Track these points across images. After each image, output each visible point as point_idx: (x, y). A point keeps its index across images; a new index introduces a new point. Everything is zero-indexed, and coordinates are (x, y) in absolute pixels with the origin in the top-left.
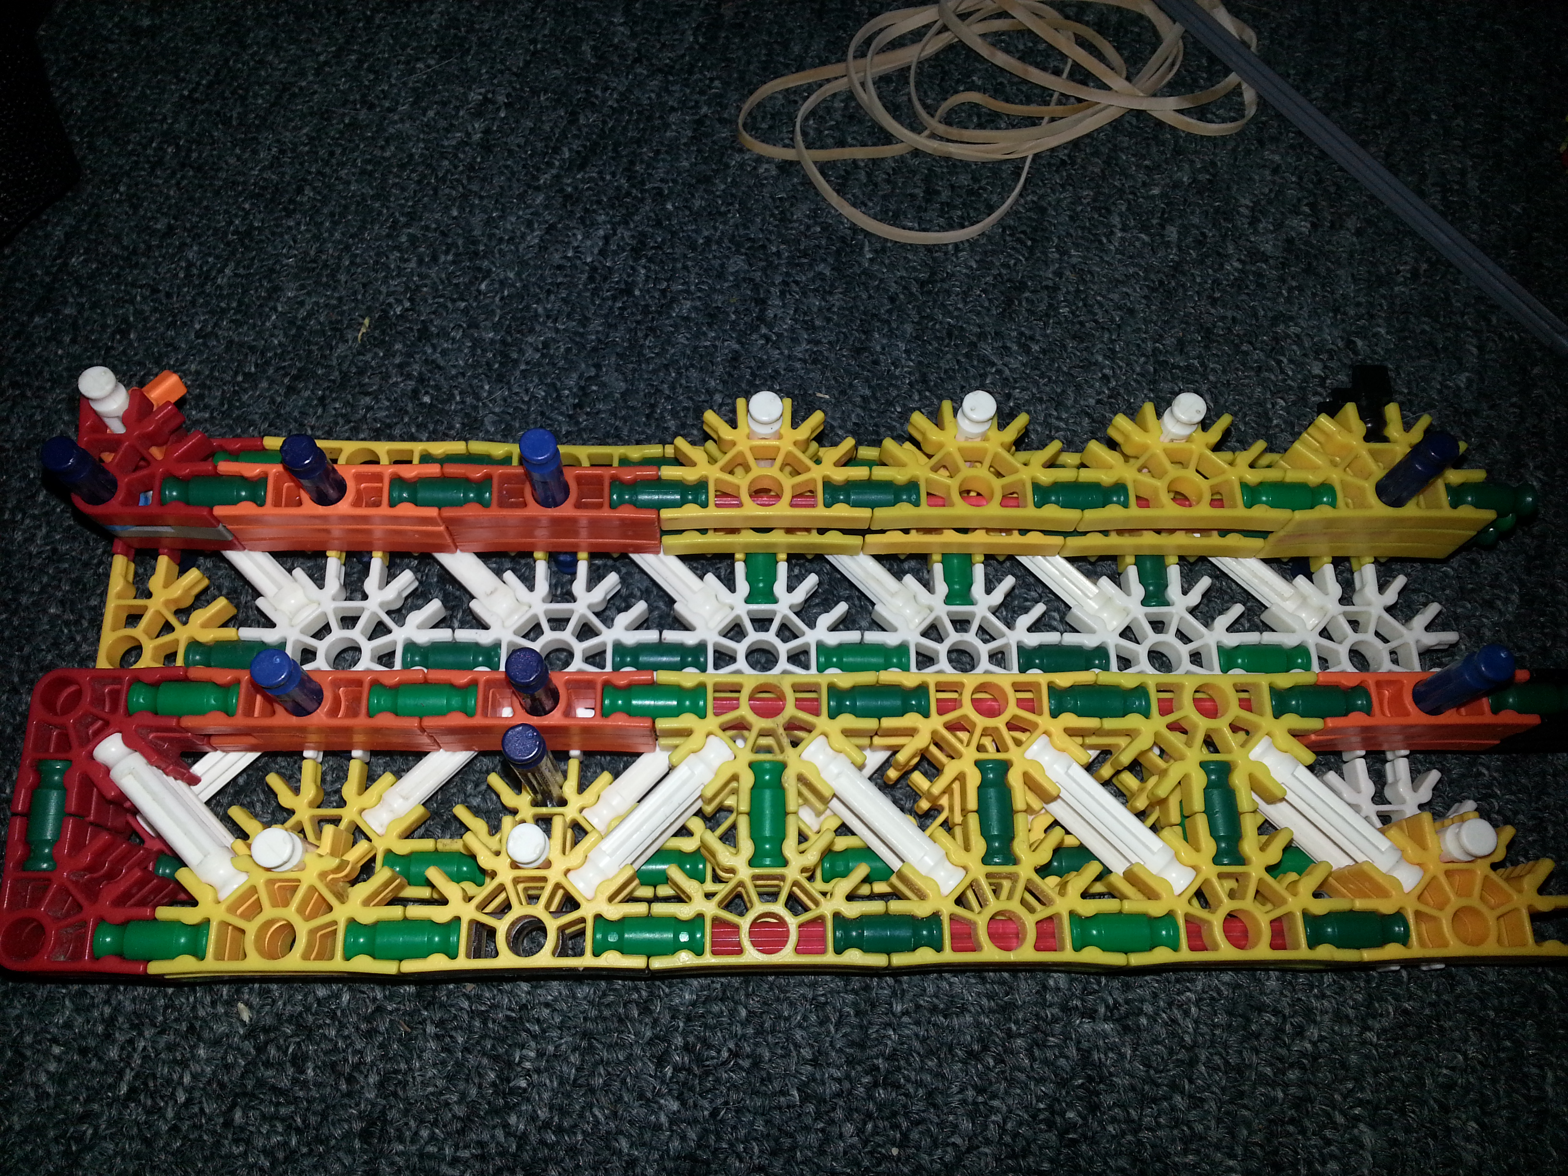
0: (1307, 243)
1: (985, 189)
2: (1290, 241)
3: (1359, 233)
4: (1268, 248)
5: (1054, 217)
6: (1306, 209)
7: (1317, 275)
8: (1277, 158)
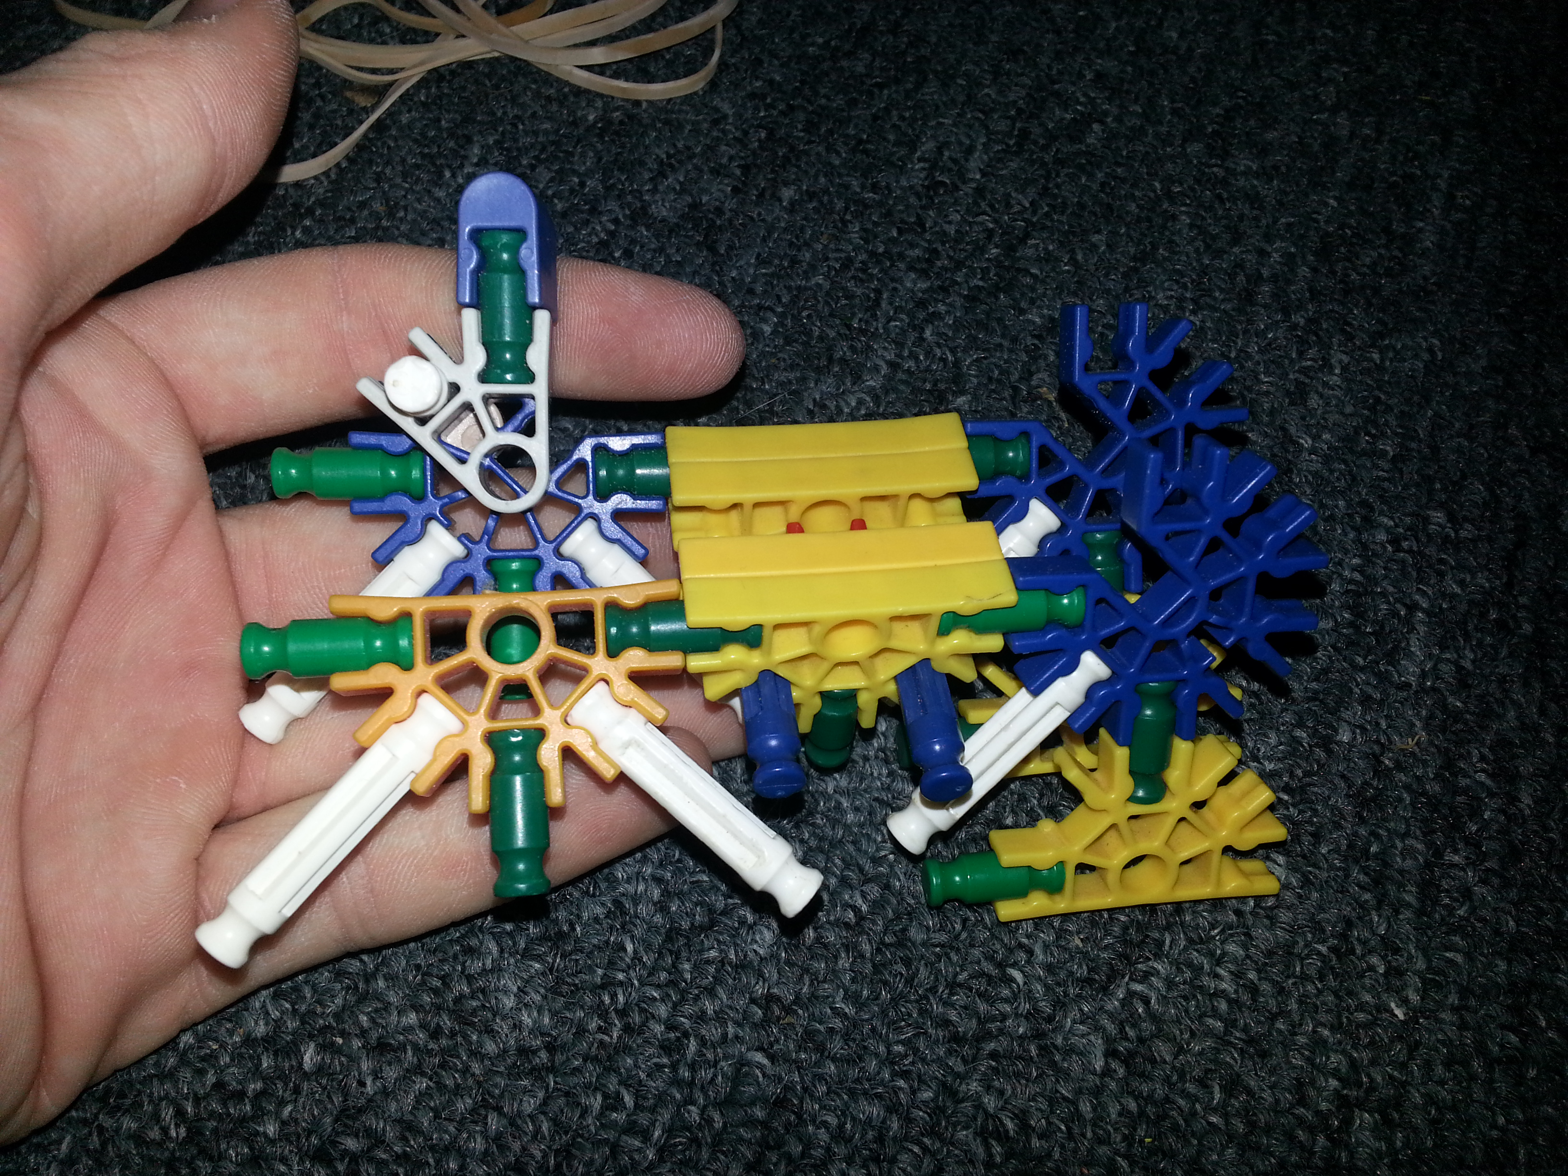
0: (719, 211)
1: (322, 97)
2: (695, 206)
3: (792, 208)
4: (661, 210)
5: (396, 139)
6: (738, 172)
7: (712, 249)
8: (727, 108)
